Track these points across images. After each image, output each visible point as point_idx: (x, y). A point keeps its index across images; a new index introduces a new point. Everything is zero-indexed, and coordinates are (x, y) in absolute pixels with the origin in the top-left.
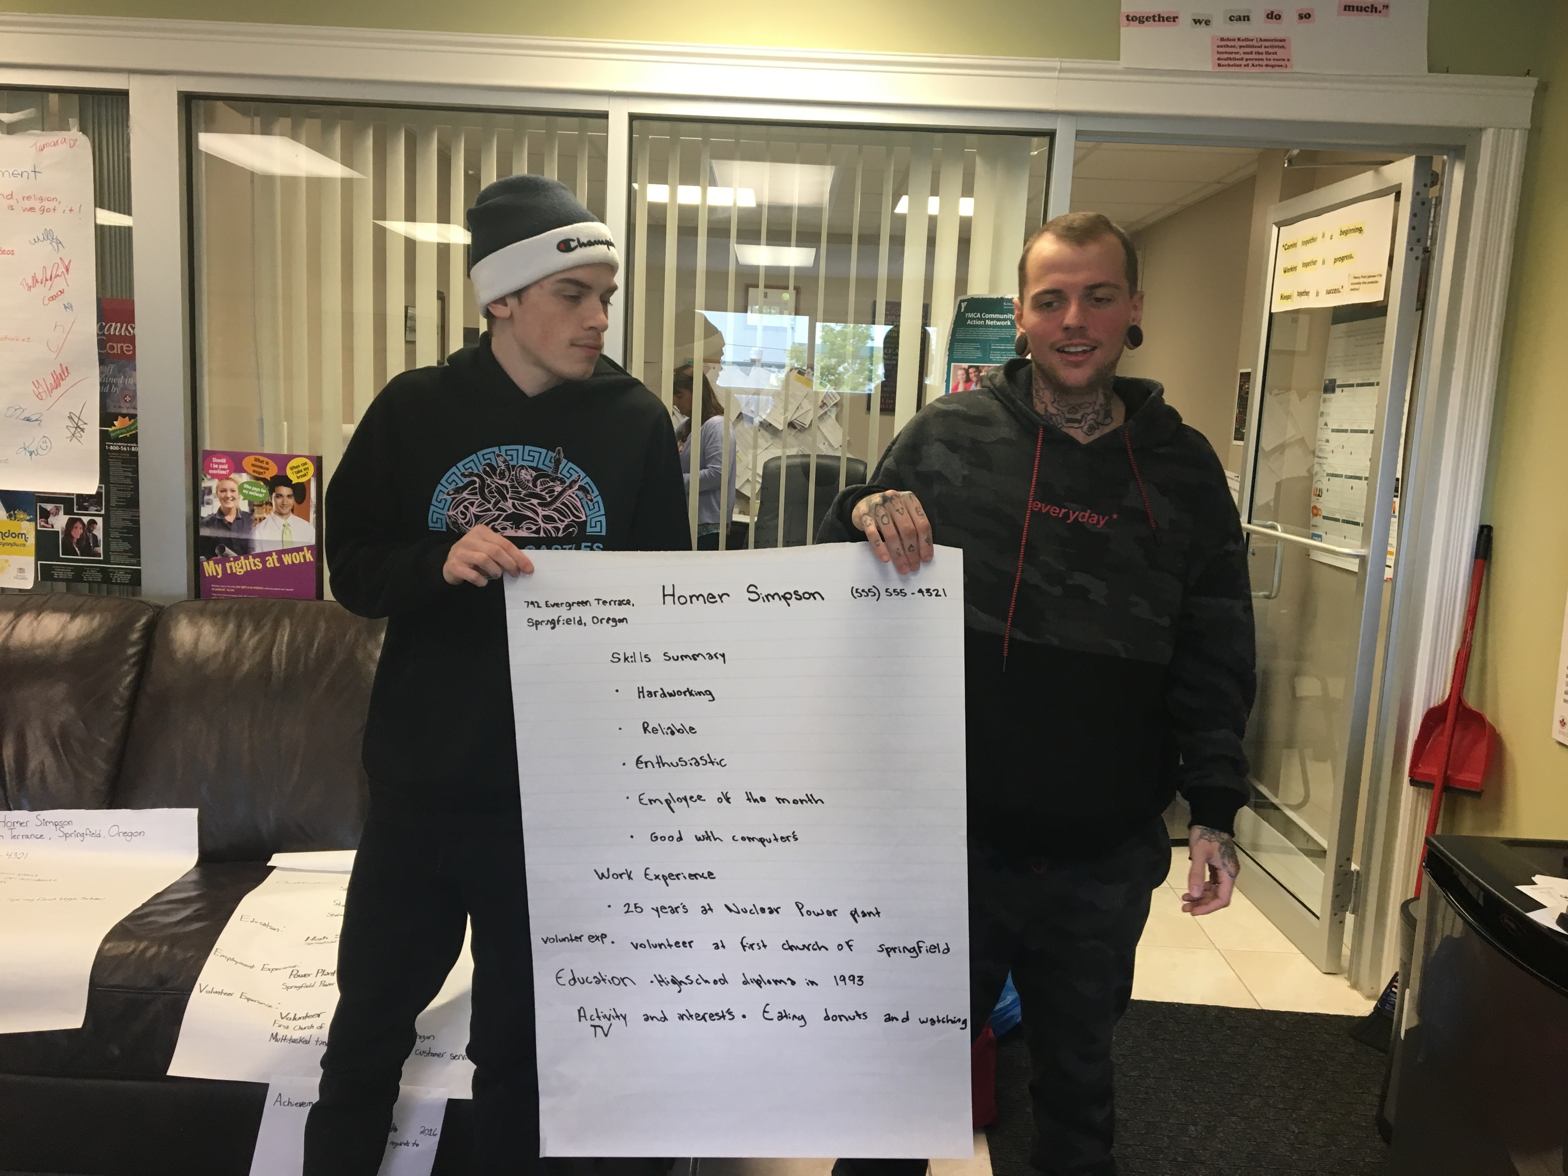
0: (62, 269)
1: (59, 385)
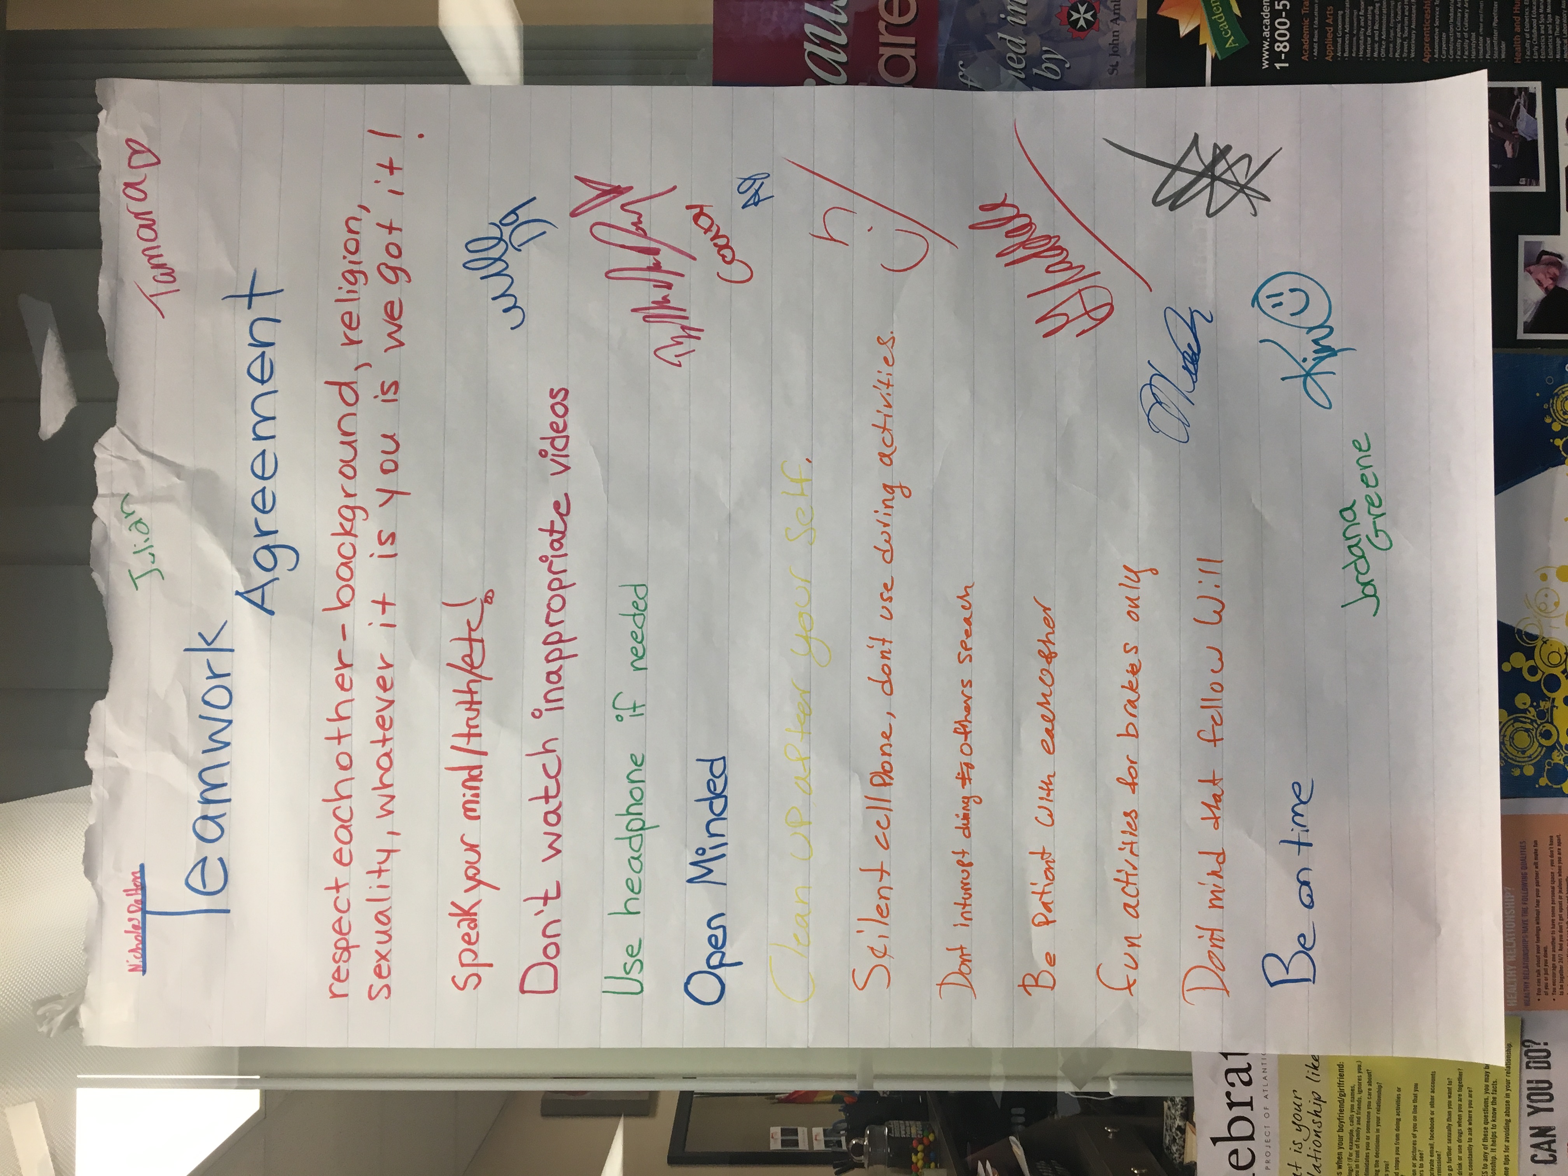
0: (611, 211)
1: (1050, 238)
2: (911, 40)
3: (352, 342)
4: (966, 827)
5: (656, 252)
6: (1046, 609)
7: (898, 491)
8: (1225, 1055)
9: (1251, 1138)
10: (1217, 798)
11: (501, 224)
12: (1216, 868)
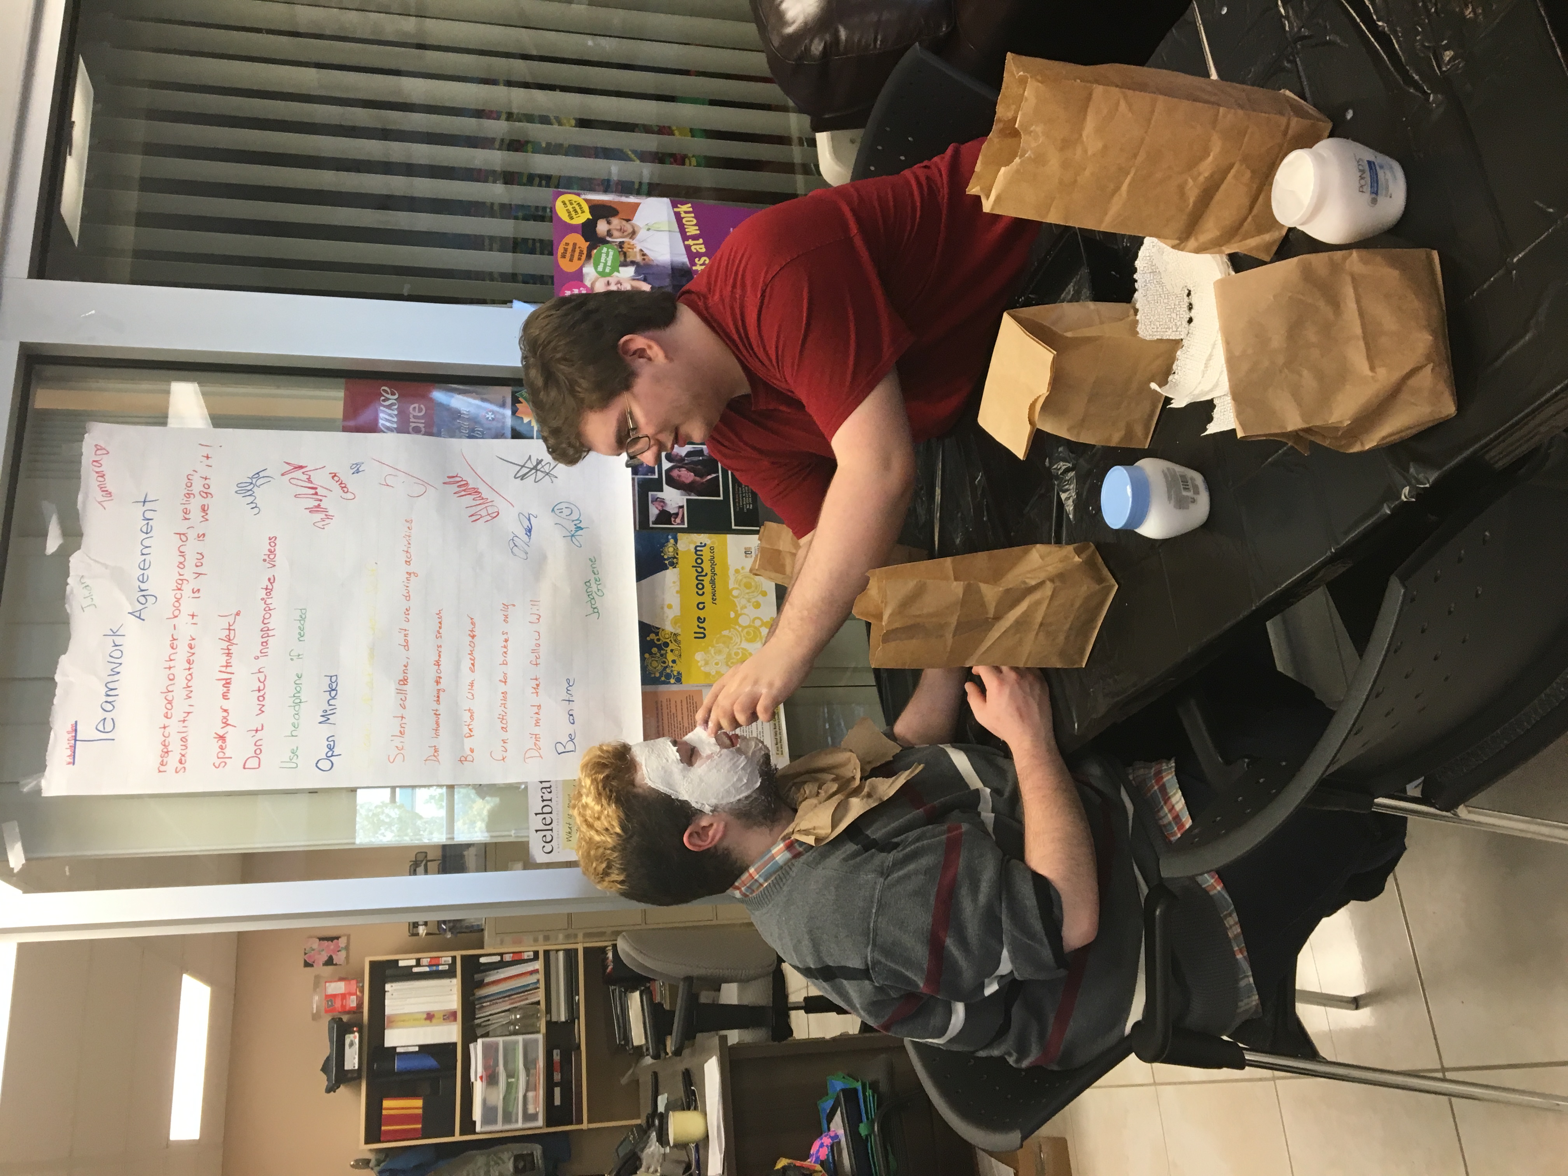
0: (298, 474)
1: (474, 488)
2: (423, 421)
3: (186, 519)
4: (438, 701)
5: (316, 488)
6: (472, 619)
7: (412, 574)
8: (541, 782)
9: (551, 813)
10: (538, 685)
11: (252, 478)
12: (537, 711)
